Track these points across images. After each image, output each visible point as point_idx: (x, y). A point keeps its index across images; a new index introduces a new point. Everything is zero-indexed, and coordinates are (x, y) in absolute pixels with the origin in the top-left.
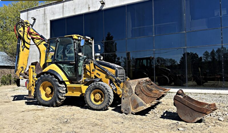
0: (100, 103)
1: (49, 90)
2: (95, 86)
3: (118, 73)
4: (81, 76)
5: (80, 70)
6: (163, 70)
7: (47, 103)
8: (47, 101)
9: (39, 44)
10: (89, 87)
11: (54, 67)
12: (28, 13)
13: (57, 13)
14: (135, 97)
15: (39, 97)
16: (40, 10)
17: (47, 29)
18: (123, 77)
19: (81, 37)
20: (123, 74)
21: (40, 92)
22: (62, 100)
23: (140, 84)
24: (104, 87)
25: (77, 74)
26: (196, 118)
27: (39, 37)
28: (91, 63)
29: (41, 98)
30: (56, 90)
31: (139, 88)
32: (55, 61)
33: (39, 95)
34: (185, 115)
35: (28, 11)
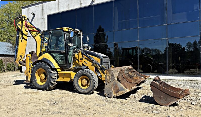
0: (86, 87)
1: (43, 76)
2: (82, 73)
3: (103, 62)
4: (70, 64)
5: (70, 58)
6: (147, 59)
7: (41, 87)
8: (41, 86)
9: (36, 36)
10: (77, 73)
11: (47, 56)
12: (28, 9)
13: (53, 9)
14: (117, 83)
15: (34, 82)
16: (38, 6)
17: (44, 23)
18: (108, 65)
19: (70, 29)
20: (108, 62)
21: (36, 77)
22: (54, 85)
23: (122, 71)
24: (90, 73)
25: (67, 62)
26: (170, 102)
27: (35, 30)
28: (80, 52)
29: (37, 83)
30: (49, 76)
31: (121, 74)
32: (48, 51)
33: (35, 80)
34: (161, 99)
35: (28, 7)
